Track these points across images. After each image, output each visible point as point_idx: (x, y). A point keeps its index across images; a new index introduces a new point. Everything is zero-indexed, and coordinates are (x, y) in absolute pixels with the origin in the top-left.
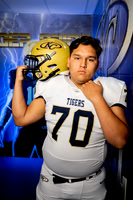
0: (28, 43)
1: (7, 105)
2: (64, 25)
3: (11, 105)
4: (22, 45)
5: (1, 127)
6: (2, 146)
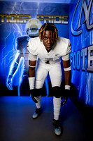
0: (29, 20)
3: (18, 61)
4: (25, 21)
5: (11, 76)
6: (11, 89)
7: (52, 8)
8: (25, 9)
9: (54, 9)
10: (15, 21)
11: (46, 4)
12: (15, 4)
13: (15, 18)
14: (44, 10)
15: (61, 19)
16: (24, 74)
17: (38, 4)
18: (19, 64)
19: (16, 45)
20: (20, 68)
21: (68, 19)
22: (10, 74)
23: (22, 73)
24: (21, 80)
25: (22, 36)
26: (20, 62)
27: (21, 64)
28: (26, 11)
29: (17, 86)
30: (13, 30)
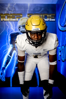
0: (21, 18)
1: (8, 54)
2: (41, 9)
3: (11, 54)
4: (17, 20)
5: (4, 68)
6: (4, 80)
7: (41, 8)
8: (17, 9)
9: (43, 9)
10: (8, 20)
11: (35, 5)
12: (9, 5)
13: (8, 17)
14: (34, 9)
15: (49, 17)
16: (16, 66)
17: (29, 5)
18: (12, 57)
19: (9, 40)
20: (13, 61)
21: (55, 17)
22: (3, 66)
23: (15, 65)
24: (13, 71)
25: (14, 32)
26: (12, 55)
27: (14, 57)
28: (18, 10)
29: (10, 78)
30: (7, 27)
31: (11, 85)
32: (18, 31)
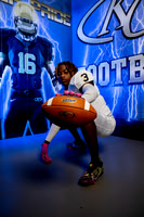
0: (18, 3)
15: (63, 18)
16: (12, 97)
21: (70, 20)
23: (9, 95)
25: (6, 26)
31: (3, 136)
32: (14, 28)
